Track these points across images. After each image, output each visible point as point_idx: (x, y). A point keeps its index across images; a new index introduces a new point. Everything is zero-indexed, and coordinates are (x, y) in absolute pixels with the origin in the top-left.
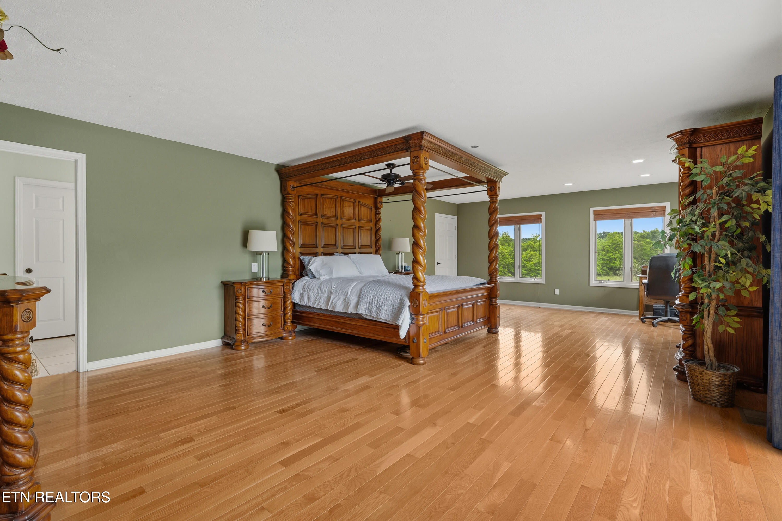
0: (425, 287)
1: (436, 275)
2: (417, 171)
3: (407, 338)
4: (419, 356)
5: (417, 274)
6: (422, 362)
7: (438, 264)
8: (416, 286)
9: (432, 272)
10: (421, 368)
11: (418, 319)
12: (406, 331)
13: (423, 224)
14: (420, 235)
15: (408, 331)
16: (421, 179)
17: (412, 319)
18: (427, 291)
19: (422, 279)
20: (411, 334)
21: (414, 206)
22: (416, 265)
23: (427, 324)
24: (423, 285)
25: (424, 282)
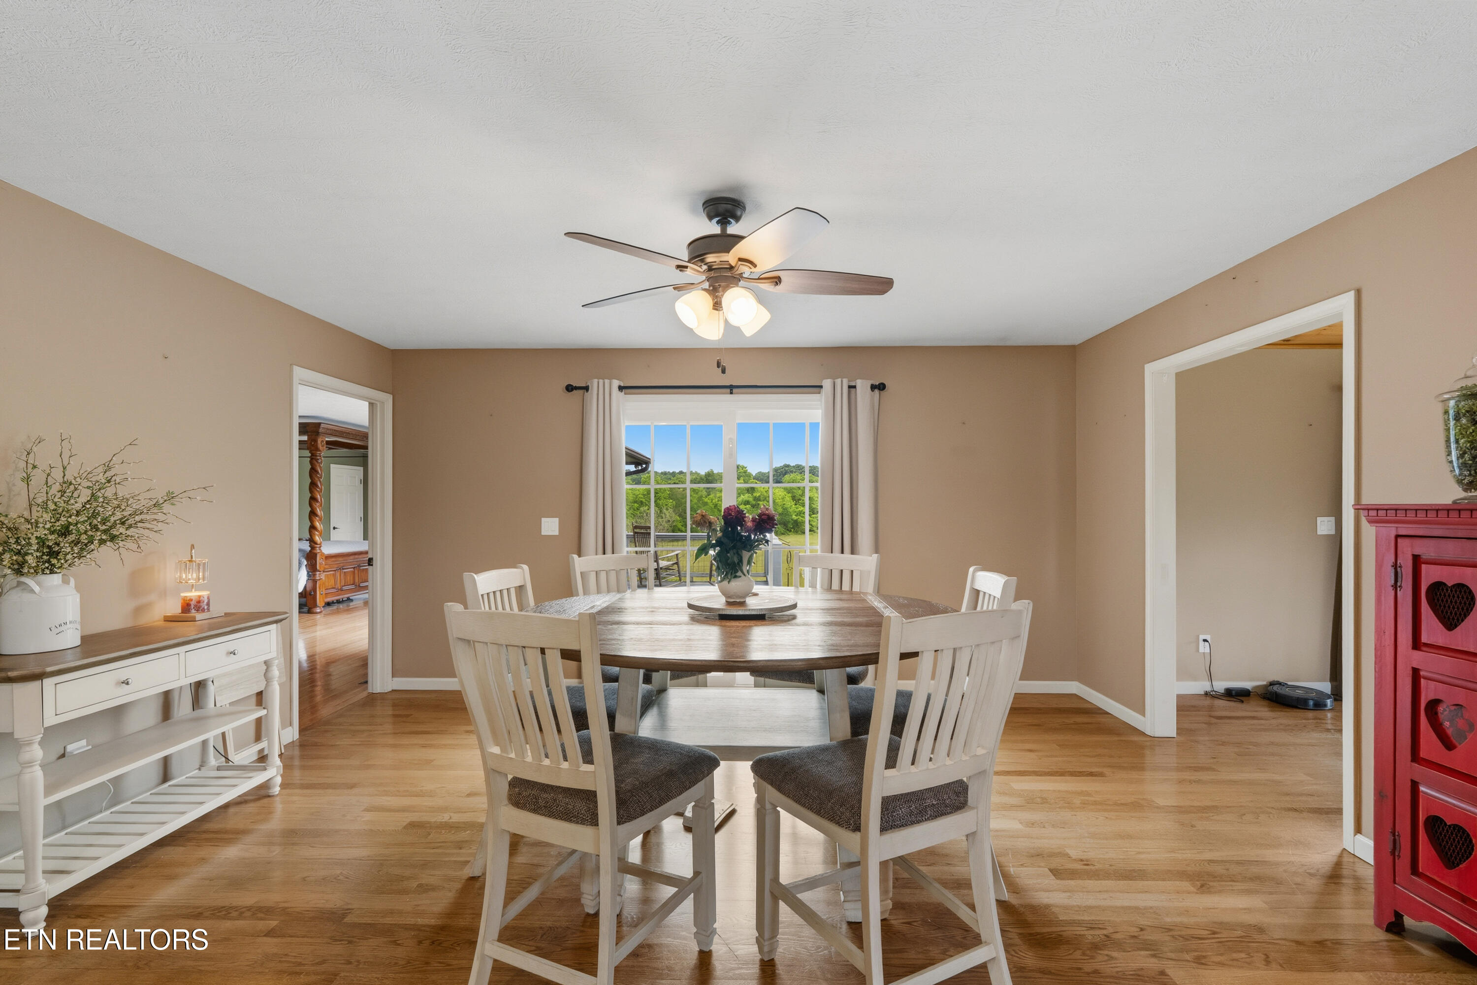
0: (322, 548)
1: (331, 540)
2: (314, 452)
3: (304, 593)
4: (315, 606)
5: (313, 537)
6: (318, 610)
7: (334, 528)
8: (312, 548)
9: (328, 538)
10: (318, 616)
11: (315, 575)
12: (304, 586)
13: (320, 496)
14: (316, 506)
15: (305, 587)
16: (318, 459)
17: (309, 575)
18: (323, 552)
19: (319, 542)
20: (308, 589)
21: (310, 481)
22: (313, 531)
23: (324, 579)
24: (320, 547)
25: (320, 544)
